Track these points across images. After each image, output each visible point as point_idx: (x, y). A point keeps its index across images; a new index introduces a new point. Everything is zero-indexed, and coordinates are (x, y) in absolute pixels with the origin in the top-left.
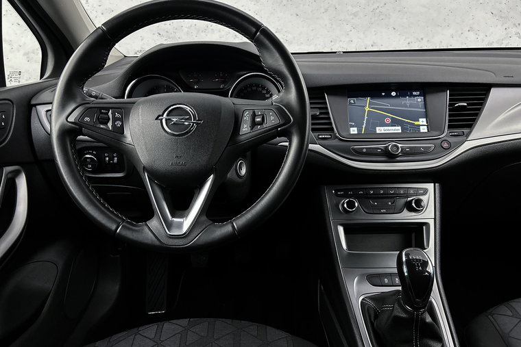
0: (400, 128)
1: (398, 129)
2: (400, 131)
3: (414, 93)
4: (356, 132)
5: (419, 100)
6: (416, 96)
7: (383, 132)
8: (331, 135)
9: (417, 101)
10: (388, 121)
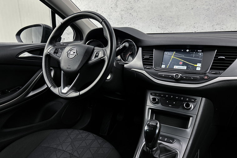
0: (186, 67)
1: (185, 68)
2: (186, 69)
3: (199, 51)
4: (164, 67)
5: (200, 54)
6: (199, 52)
7: (177, 68)
8: (152, 67)
9: (199, 55)
10: (181, 63)
